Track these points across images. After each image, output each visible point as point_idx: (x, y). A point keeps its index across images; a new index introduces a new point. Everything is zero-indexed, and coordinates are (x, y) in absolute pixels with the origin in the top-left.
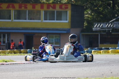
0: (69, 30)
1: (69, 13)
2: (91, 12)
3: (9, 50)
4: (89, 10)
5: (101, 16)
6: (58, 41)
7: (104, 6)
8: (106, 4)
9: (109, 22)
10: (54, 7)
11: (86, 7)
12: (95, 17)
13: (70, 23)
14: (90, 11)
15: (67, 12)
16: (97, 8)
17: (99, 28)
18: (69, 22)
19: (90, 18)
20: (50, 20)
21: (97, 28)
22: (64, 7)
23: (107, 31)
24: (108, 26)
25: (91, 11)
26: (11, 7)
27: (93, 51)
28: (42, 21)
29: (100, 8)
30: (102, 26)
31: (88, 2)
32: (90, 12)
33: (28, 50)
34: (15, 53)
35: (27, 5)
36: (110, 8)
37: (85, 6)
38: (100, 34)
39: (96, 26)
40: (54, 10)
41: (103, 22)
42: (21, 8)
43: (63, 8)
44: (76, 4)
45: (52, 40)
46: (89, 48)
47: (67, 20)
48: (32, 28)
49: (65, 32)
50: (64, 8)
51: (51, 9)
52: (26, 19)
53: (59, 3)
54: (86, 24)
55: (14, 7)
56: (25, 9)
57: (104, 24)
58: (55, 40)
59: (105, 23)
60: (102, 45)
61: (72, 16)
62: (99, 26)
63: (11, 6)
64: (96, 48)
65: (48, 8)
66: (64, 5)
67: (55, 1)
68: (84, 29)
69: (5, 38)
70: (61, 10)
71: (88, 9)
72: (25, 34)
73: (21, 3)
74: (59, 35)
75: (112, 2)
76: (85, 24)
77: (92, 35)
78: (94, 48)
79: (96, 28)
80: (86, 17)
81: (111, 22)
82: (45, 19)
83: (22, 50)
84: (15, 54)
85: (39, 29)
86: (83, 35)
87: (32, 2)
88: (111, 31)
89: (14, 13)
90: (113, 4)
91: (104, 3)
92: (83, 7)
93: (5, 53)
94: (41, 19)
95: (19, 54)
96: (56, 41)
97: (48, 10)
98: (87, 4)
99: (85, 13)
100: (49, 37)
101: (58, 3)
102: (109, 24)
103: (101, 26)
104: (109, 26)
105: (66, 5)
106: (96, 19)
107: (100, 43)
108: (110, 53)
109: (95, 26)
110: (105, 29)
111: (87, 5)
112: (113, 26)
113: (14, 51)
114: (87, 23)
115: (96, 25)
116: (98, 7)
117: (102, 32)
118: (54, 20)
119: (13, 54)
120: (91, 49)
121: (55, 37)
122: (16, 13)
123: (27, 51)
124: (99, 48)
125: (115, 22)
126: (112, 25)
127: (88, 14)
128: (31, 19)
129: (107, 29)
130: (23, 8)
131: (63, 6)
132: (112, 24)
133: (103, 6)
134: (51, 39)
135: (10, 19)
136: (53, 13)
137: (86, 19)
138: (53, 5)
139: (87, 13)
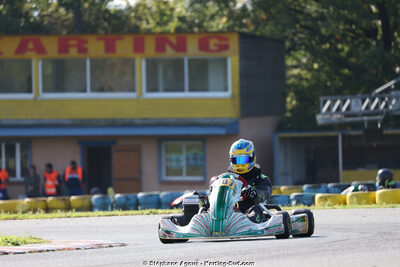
0: (236, 123)
1: (233, 63)
2: (308, 60)
3: (27, 200)
4: (302, 52)
5: (346, 71)
6: (199, 163)
7: (352, 38)
8: (361, 32)
9: (373, 94)
10: (181, 46)
11: (292, 41)
12: (323, 76)
13: (237, 102)
14: (305, 56)
15: (224, 61)
16: (331, 44)
17: (339, 116)
18: (233, 96)
19: (307, 80)
20: (166, 90)
21: (332, 114)
22: (215, 45)
23: (366, 124)
24: (368, 107)
25: (308, 55)
26: (31, 50)
27: (318, 196)
28: (141, 93)
29: (340, 46)
30: (348, 108)
31: (298, 26)
32: (304, 60)
33: (95, 197)
34: (48, 210)
35: (86, 42)
36: (374, 43)
37: (286, 38)
38: (344, 137)
39: (329, 109)
40: (179, 55)
41: (353, 93)
42: (67, 51)
43: (212, 47)
44: (258, 33)
45: (178, 161)
46: (305, 187)
47: (226, 89)
48: (106, 120)
49: (221, 131)
50: (216, 48)
51: (170, 53)
52: (84, 91)
53: (196, 29)
54: (294, 102)
55: (40, 49)
56: (82, 56)
57: (353, 102)
58: (187, 159)
59: (360, 95)
60: (351, 173)
61: (245, 75)
62: (339, 109)
63: (31, 45)
64: (330, 185)
65: (160, 48)
66: (214, 37)
67: (184, 26)
68: (288, 118)
69: (14, 156)
70: (203, 55)
71: (300, 49)
72: (81, 141)
73: (64, 32)
74: (200, 143)
75: (383, 23)
76: (291, 102)
77: (314, 138)
78: (323, 185)
79: (326, 117)
80: (294, 76)
81: (381, 92)
82: (152, 88)
83: (73, 198)
84: (49, 215)
85: (130, 124)
86: (282, 140)
87: (104, 29)
88: (379, 125)
89: (44, 69)
90: (383, 32)
91: (354, 27)
92: (281, 42)
93: (15, 212)
94: (138, 88)
95: (63, 214)
96: (192, 162)
97: (160, 56)
98: (293, 31)
99: (289, 62)
100: (167, 152)
101: (193, 33)
102: (373, 100)
103: (344, 108)
104: (373, 107)
105: (221, 39)
106: (328, 84)
107: (344, 168)
108: (377, 201)
109: (324, 109)
110: (358, 119)
111: (295, 34)
112: (386, 106)
113: (45, 201)
114: (297, 100)
115: (328, 103)
116: (333, 41)
117: (349, 128)
118: (182, 90)
119: (42, 214)
120: (314, 188)
121: (188, 149)
122: (50, 71)
123: (91, 203)
124: (341, 183)
125: (393, 93)
126: (384, 104)
127: (298, 67)
128: (102, 90)
129: (365, 118)
130: (73, 52)
131: (213, 43)
132: (382, 99)
133: (349, 39)
134: (173, 156)
135: (29, 91)
136: (177, 65)
137: (293, 85)
138: (178, 39)
139: (295, 63)
